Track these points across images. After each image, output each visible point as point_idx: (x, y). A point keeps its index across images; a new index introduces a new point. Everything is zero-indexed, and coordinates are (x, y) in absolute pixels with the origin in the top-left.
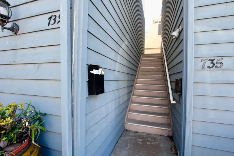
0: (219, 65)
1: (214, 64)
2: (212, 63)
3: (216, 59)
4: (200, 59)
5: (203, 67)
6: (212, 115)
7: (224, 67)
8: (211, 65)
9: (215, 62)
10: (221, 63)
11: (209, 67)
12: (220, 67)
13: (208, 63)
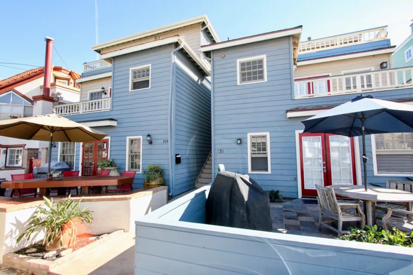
4: (217, 150)
5: (218, 153)
10: (223, 151)
11: (220, 153)
12: (223, 153)
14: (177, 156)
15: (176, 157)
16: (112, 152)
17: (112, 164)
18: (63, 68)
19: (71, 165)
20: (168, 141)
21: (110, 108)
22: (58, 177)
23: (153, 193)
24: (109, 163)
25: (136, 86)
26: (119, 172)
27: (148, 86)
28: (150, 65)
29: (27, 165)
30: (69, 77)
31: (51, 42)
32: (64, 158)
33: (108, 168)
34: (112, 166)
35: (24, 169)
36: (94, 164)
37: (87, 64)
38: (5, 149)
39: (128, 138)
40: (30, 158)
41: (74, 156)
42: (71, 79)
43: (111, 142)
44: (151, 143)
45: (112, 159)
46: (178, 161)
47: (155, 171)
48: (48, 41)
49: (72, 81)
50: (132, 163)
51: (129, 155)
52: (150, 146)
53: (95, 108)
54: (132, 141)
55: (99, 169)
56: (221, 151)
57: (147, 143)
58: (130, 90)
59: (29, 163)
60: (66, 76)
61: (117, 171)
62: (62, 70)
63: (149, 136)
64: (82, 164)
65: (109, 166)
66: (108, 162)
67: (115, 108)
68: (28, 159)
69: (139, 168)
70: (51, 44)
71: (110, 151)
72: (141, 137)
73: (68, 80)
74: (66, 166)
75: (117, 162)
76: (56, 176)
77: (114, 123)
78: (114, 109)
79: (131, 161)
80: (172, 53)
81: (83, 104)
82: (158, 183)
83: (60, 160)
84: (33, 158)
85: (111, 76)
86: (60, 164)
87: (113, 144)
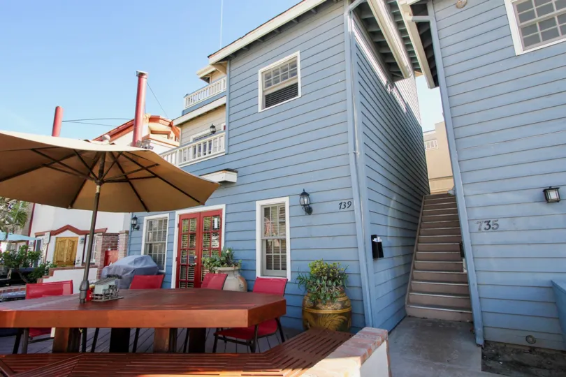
0: (495, 227)
1: (490, 226)
2: (488, 224)
3: (492, 220)
4: (476, 221)
5: (480, 229)
6: (498, 278)
7: (500, 228)
8: (488, 227)
9: (491, 223)
10: (497, 225)
11: (485, 229)
12: (496, 229)
13: (485, 225)
14: (375, 240)
15: (374, 243)
16: (228, 234)
17: (228, 260)
18: (161, 117)
19: (159, 261)
20: (350, 204)
21: (224, 150)
22: (105, 295)
23: (363, 362)
24: (223, 258)
25: (270, 100)
26: (243, 277)
27: (296, 94)
28: (298, 53)
29: (101, 260)
30: (169, 129)
31: (145, 77)
32: (150, 248)
33: (221, 269)
34: (229, 265)
35: (96, 267)
36: (198, 259)
37: (189, 96)
38: (83, 236)
39: (259, 205)
40: (106, 249)
41: (165, 244)
42: (172, 132)
43: (226, 214)
44: (309, 210)
45: (230, 250)
46: (377, 251)
47: (329, 278)
48: (141, 75)
49: (172, 135)
50: (269, 258)
51: (262, 240)
52: (309, 219)
53: (199, 156)
54: (267, 211)
55: (206, 271)
56: (490, 225)
57: (301, 210)
58: (260, 110)
59: (103, 257)
60: (165, 128)
61: (238, 275)
62: (160, 121)
63: (304, 194)
64: (178, 259)
65: (223, 264)
66: (221, 254)
67: (233, 149)
68: (102, 251)
69: (285, 269)
70: (144, 80)
71: (226, 232)
72: (286, 200)
73: (168, 134)
74: (152, 264)
75: (238, 255)
76: (101, 292)
77: (232, 177)
78: (231, 151)
79: (265, 254)
80: (346, 13)
81: (181, 151)
82: (339, 311)
83: (145, 253)
84: (109, 249)
85: (225, 105)
86: (142, 259)
87: (231, 218)
